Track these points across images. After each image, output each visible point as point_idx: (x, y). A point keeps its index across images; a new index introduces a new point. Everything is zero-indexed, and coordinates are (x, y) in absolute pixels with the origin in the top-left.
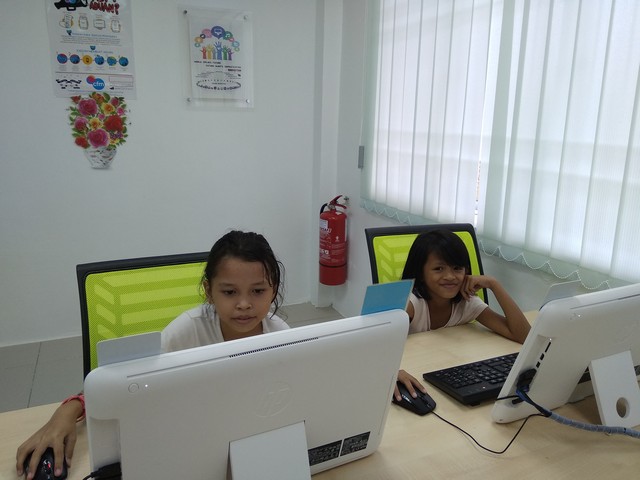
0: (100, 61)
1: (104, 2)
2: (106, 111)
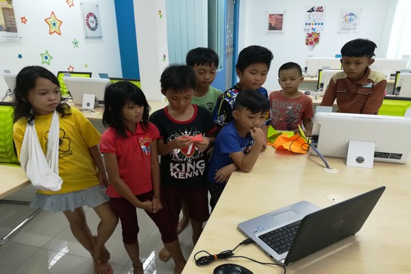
0: (316, 24)
1: (320, 10)
2: (314, 36)
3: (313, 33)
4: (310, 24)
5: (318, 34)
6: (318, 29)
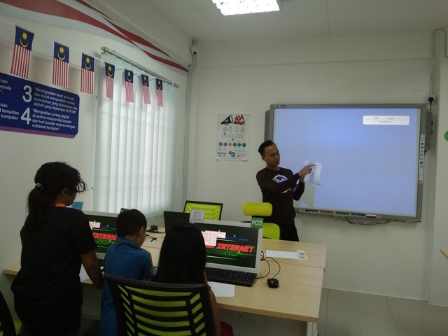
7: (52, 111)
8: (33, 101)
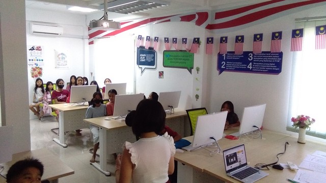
0: (37, 60)
1: (39, 49)
2: (38, 70)
3: (37, 68)
4: (32, 60)
5: (41, 69)
6: (40, 64)
7: (264, 62)
8: (253, 59)
